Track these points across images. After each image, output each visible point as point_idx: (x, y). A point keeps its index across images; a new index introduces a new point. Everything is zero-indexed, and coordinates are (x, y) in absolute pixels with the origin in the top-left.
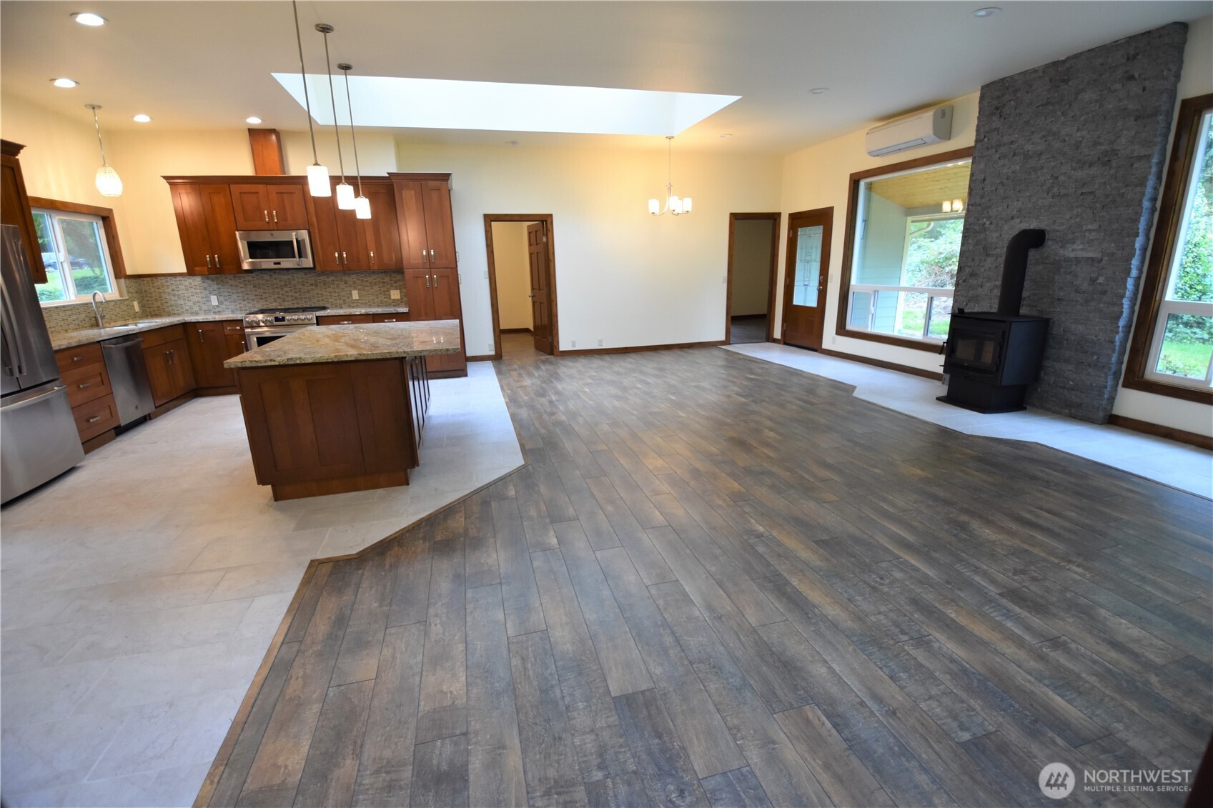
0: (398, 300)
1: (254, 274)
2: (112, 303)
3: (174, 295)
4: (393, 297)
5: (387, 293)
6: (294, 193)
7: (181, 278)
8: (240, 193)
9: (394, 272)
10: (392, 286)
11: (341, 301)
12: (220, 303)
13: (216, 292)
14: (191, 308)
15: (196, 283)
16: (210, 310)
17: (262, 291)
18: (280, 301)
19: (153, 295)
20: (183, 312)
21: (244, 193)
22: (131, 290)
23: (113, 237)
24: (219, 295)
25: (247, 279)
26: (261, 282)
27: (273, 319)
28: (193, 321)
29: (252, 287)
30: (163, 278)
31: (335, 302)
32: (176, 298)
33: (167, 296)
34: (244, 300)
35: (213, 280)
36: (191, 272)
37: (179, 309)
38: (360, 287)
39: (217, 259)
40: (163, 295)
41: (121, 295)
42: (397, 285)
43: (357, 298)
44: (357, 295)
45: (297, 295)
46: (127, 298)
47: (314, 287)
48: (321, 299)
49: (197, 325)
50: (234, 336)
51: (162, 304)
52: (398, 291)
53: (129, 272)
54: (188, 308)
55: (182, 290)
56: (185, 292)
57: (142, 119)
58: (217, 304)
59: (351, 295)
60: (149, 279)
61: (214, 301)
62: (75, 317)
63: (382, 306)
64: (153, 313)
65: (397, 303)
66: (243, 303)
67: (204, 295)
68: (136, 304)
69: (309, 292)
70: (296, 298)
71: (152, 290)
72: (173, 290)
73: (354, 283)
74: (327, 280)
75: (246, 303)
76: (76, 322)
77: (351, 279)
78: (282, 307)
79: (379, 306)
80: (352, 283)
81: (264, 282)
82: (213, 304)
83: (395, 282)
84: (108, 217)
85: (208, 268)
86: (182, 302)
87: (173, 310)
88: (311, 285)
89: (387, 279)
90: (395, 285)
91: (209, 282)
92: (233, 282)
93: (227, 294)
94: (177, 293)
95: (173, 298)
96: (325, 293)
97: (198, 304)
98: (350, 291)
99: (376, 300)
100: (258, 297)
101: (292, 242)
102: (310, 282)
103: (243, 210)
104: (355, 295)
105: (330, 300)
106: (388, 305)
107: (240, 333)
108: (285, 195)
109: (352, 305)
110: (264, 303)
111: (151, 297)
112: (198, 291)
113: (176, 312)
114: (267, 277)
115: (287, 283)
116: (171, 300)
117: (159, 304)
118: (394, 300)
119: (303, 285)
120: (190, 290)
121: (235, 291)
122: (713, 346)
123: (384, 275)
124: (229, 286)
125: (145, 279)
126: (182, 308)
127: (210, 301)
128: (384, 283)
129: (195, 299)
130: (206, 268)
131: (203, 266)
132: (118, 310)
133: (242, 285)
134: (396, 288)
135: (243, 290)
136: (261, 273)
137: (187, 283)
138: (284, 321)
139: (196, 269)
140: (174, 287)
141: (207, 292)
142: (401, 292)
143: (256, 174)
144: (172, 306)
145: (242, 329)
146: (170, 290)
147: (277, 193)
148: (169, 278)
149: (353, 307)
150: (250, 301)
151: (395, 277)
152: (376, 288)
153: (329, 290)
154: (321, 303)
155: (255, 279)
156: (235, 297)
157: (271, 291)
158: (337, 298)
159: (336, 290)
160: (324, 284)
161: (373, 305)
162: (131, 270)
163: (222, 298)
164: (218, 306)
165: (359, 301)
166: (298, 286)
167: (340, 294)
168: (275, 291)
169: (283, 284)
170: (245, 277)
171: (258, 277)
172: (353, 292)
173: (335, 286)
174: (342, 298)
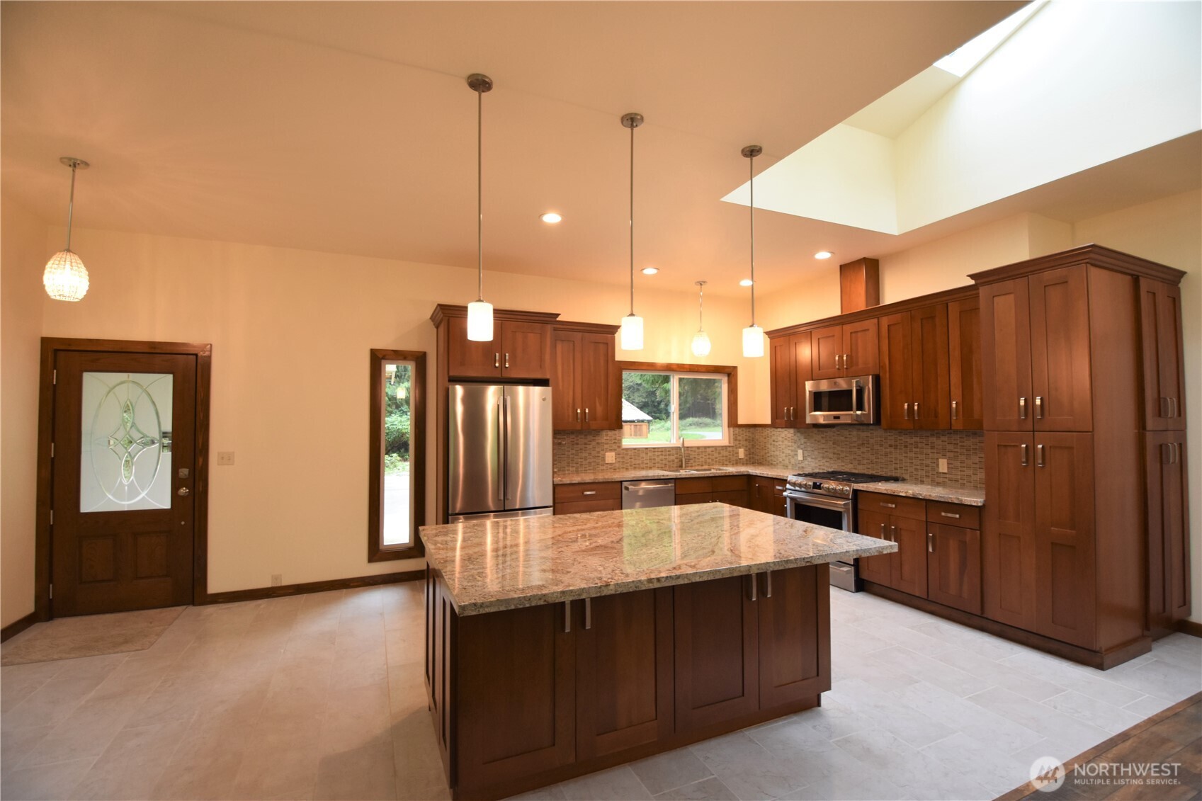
1: (834, 429)
2: (711, 449)
3: (774, 446)
7: (766, 429)
11: (924, 473)
12: (805, 456)
13: (802, 446)
14: (783, 460)
15: (790, 435)
16: (796, 465)
17: (839, 448)
19: (761, 444)
20: (777, 464)
22: (739, 438)
24: (804, 450)
25: (828, 434)
27: (811, 483)
29: (831, 443)
31: (915, 473)
32: (775, 449)
33: (768, 446)
34: (824, 458)
35: (802, 434)
36: (773, 424)
37: (776, 460)
38: (951, 455)
39: (791, 412)
40: (765, 445)
41: (729, 443)
43: (946, 471)
44: (945, 466)
45: (874, 457)
46: (733, 444)
47: (892, 449)
48: (898, 466)
51: (765, 454)
53: (739, 422)
54: (781, 459)
56: (781, 443)
58: (802, 459)
59: (938, 465)
61: (800, 455)
62: (663, 457)
64: (759, 461)
66: (822, 461)
67: (793, 448)
68: (741, 451)
69: (886, 455)
70: (872, 462)
71: (761, 439)
72: (774, 441)
73: (944, 448)
74: (910, 441)
75: (824, 461)
76: (664, 462)
77: (939, 442)
80: (940, 447)
81: (843, 438)
82: (799, 458)
84: (731, 374)
85: (785, 421)
86: (777, 453)
87: (772, 460)
88: (891, 446)
91: (799, 435)
92: (818, 438)
93: (810, 449)
94: (776, 444)
96: (905, 459)
97: (787, 457)
98: (938, 459)
100: (836, 456)
101: (851, 391)
102: (890, 442)
103: (819, 357)
104: (943, 466)
105: (910, 469)
109: (938, 480)
111: (759, 446)
112: (790, 444)
113: (773, 463)
114: (846, 432)
115: (865, 442)
116: (771, 450)
117: (763, 453)
119: (881, 445)
120: (785, 442)
121: (817, 447)
124: (813, 441)
125: (749, 428)
127: (796, 455)
129: (787, 451)
130: (783, 420)
131: (782, 418)
132: (717, 455)
133: (824, 441)
135: (823, 446)
137: (783, 435)
138: (820, 489)
139: (777, 421)
141: (796, 446)
143: (842, 313)
144: (771, 456)
147: (851, 333)
148: (760, 429)
153: (909, 454)
154: (899, 471)
155: (835, 434)
156: (816, 452)
157: (849, 450)
158: (919, 467)
159: (919, 456)
160: (906, 447)
161: (967, 484)
162: (741, 421)
163: (806, 454)
164: (802, 462)
165: (947, 476)
166: (876, 447)
167: (924, 462)
168: (852, 450)
169: (861, 442)
170: (827, 432)
171: (839, 433)
172: (940, 460)
173: (918, 450)
174: (925, 468)
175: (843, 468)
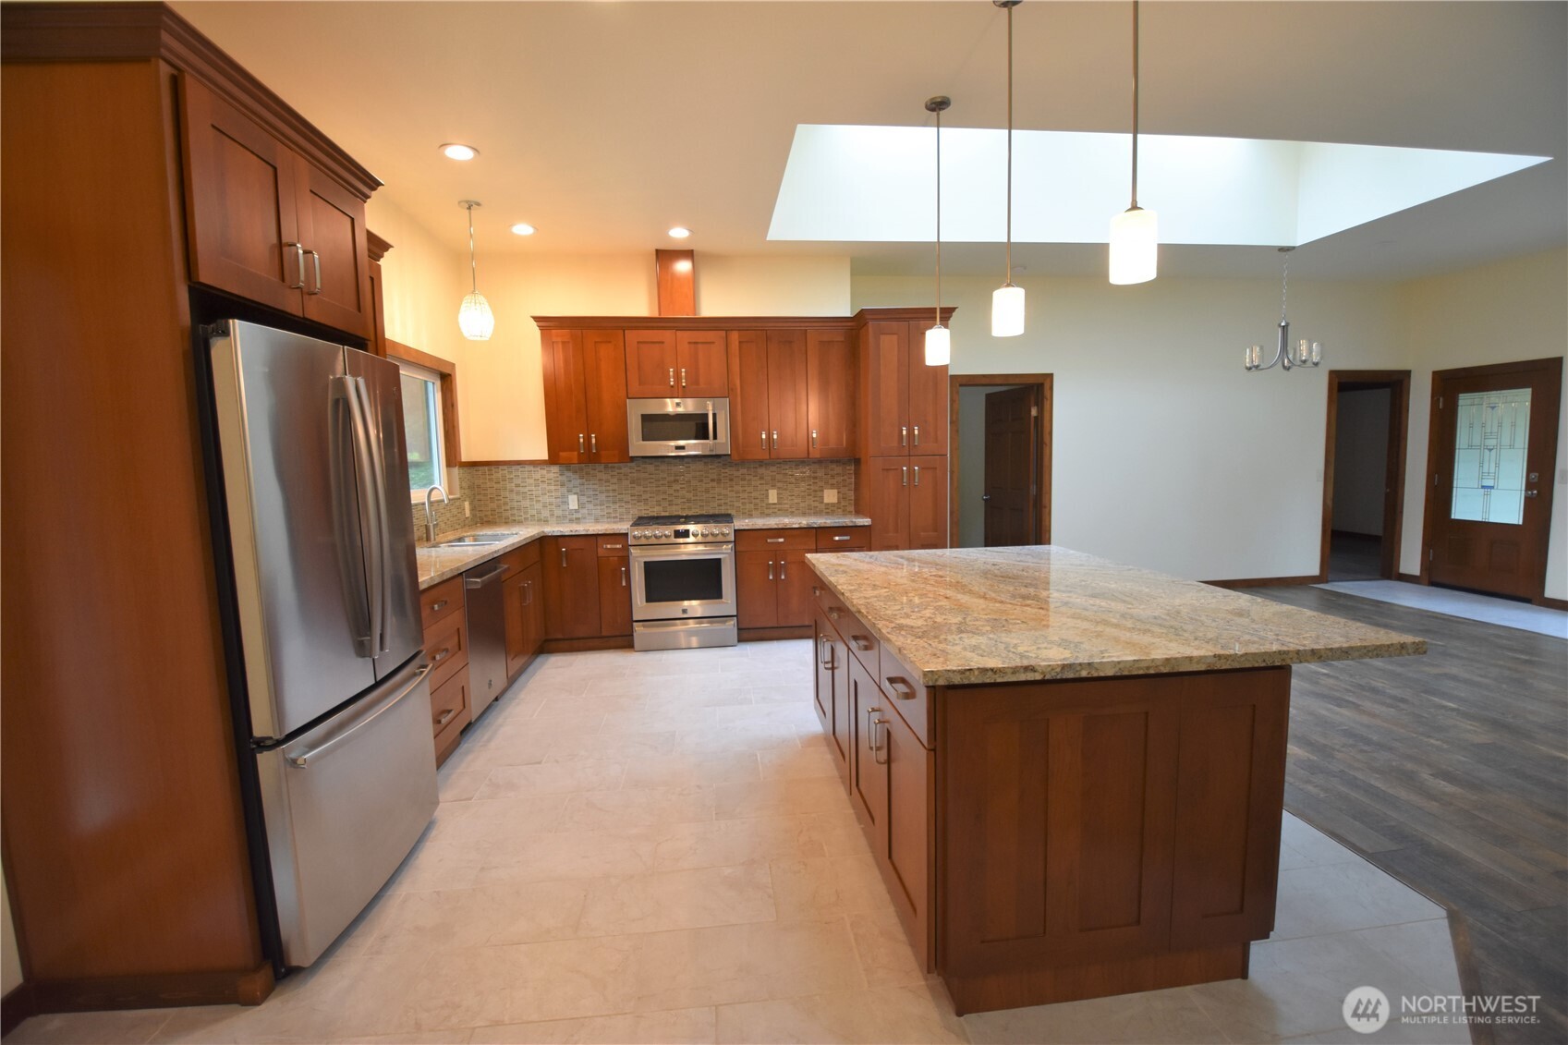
0: (833, 505)
3: (518, 493)
4: (826, 501)
5: (819, 494)
6: (713, 343)
7: (531, 468)
8: (638, 342)
9: (832, 462)
10: (827, 483)
11: (752, 506)
12: (581, 505)
13: (578, 490)
14: (539, 513)
15: (551, 475)
16: (565, 517)
17: (641, 488)
18: (666, 504)
19: (490, 491)
20: (526, 519)
21: (641, 342)
22: (464, 485)
23: (453, 406)
24: (580, 494)
25: (622, 471)
26: (643, 475)
27: (672, 533)
28: (555, 534)
29: (628, 482)
30: (505, 467)
31: (742, 507)
32: (520, 498)
33: (507, 494)
34: (614, 502)
35: (576, 472)
36: (554, 459)
37: (522, 514)
38: (781, 484)
39: (594, 441)
40: (502, 493)
41: (451, 491)
42: (834, 481)
43: (776, 502)
44: (776, 496)
45: (691, 495)
46: (458, 496)
47: (715, 484)
48: (723, 501)
49: (560, 539)
50: (611, 558)
51: (499, 506)
52: (836, 491)
53: (464, 458)
54: (534, 512)
55: (530, 485)
56: (533, 488)
57: (523, 229)
58: (576, 507)
59: (767, 496)
60: (486, 468)
61: (573, 502)
63: (810, 515)
64: (485, 519)
65: (830, 509)
66: (613, 506)
67: (559, 494)
68: (467, 504)
69: (707, 491)
70: (689, 501)
71: (488, 484)
72: (518, 486)
73: (773, 479)
74: (736, 473)
77: (769, 473)
78: (667, 514)
79: (804, 514)
80: (770, 478)
81: (646, 476)
82: (571, 507)
83: (833, 477)
84: (450, 375)
85: (579, 454)
86: (526, 503)
88: (713, 480)
89: (820, 473)
90: (831, 481)
91: (570, 474)
92: (604, 477)
93: (592, 493)
94: (521, 489)
95: (515, 497)
96: (730, 494)
97: (549, 507)
98: (767, 490)
99: (802, 505)
100: (635, 498)
101: (706, 416)
102: (711, 477)
103: (639, 368)
104: (773, 496)
105: (736, 504)
106: (817, 513)
107: (620, 554)
108: (700, 346)
109: (767, 511)
110: (642, 508)
111: (485, 495)
112: (553, 488)
113: (517, 518)
114: (650, 468)
115: (679, 478)
116: (512, 500)
117: (494, 505)
118: (828, 504)
119: (701, 481)
120: (542, 485)
121: (604, 488)
122: (1301, 584)
123: (817, 466)
124: (597, 482)
125: (480, 468)
126: (526, 513)
127: (567, 503)
128: (815, 478)
129: (546, 499)
130: (576, 453)
131: (572, 449)
133: (615, 480)
134: (832, 486)
135: (615, 487)
136: (645, 463)
137: (540, 476)
138: (688, 537)
139: (563, 454)
140: (519, 481)
141: (565, 490)
142: (838, 492)
143: (660, 314)
144: (512, 508)
145: (626, 547)
146: (513, 485)
147: (689, 343)
148: (514, 467)
149: (768, 515)
150: (623, 504)
151: (832, 470)
152: (803, 486)
153: (736, 488)
154: (723, 508)
155: (634, 471)
156: (603, 497)
157: (655, 489)
158: (746, 501)
159: (746, 488)
160: (731, 480)
161: (797, 512)
162: (466, 455)
163: (584, 499)
164: (576, 511)
165: (777, 506)
166: (694, 483)
167: (753, 495)
168: (660, 489)
169: (672, 478)
170: (620, 468)
171: (639, 468)
172: (770, 491)
173: (746, 482)
174: (754, 501)
175: (646, 512)
